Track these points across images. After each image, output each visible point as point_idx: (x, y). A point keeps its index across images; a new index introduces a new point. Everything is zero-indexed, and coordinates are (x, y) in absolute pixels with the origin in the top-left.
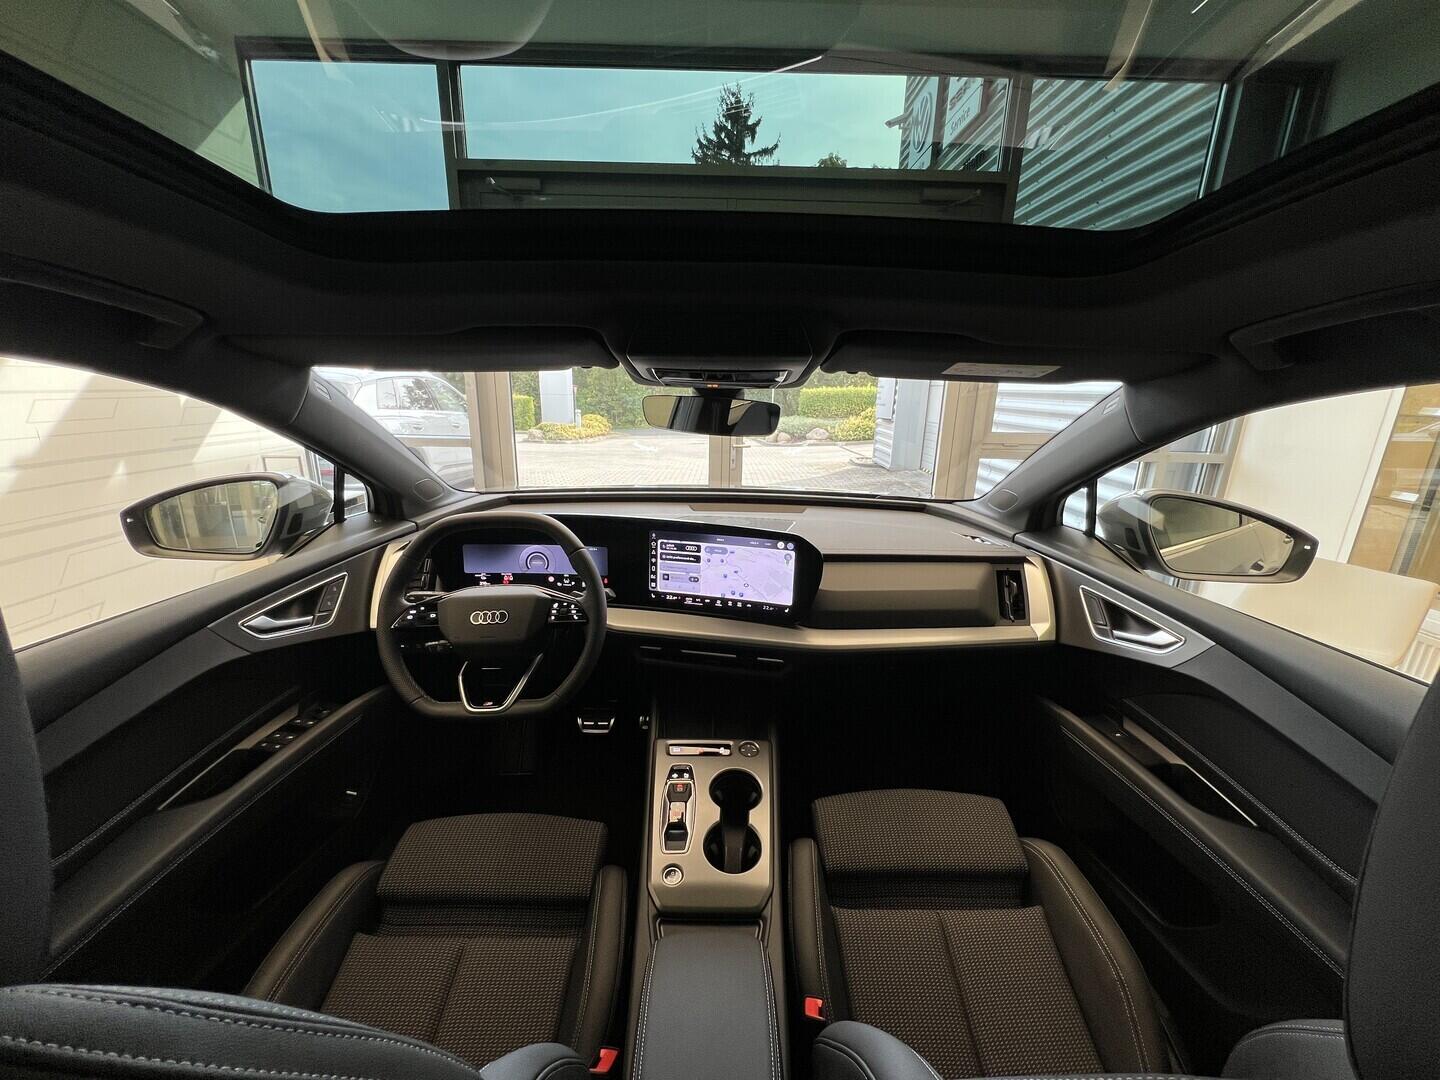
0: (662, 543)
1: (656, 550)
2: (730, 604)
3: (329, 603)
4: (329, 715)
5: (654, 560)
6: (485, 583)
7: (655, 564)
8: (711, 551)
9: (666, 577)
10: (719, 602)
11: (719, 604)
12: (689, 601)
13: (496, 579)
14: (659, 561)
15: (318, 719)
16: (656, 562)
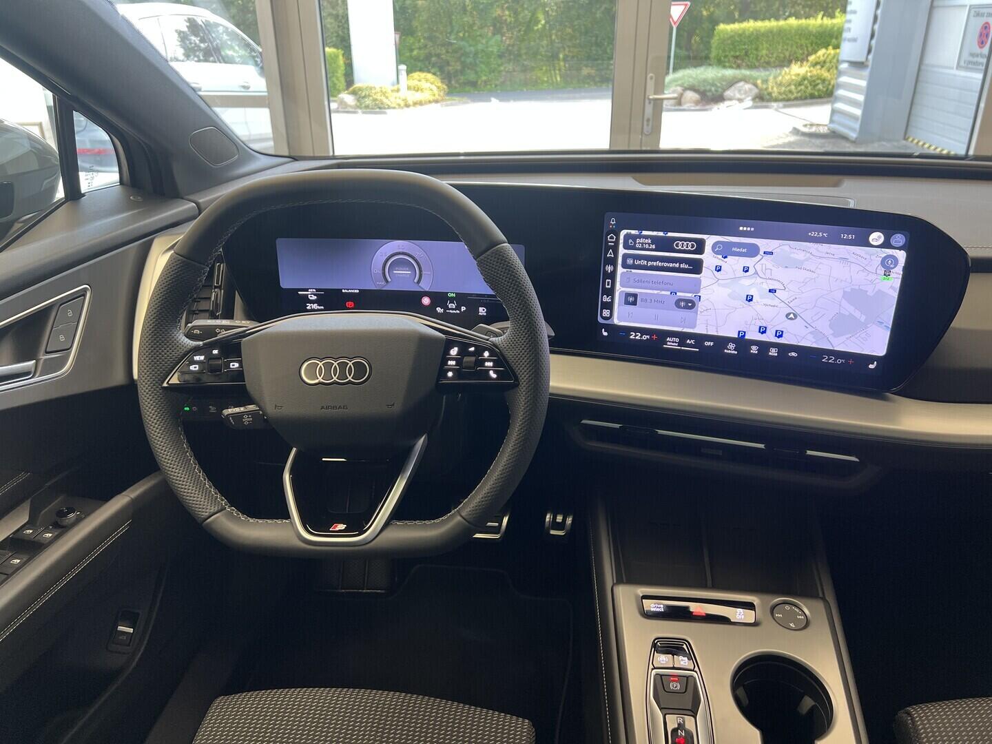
0: (627, 237)
1: (615, 249)
2: (754, 349)
3: (62, 338)
4: (78, 520)
5: (609, 268)
6: (315, 306)
7: (612, 276)
8: (725, 251)
9: (632, 300)
10: (731, 346)
11: (731, 349)
12: (672, 344)
13: (333, 301)
14: (620, 270)
15: (62, 528)
16: (614, 273)
